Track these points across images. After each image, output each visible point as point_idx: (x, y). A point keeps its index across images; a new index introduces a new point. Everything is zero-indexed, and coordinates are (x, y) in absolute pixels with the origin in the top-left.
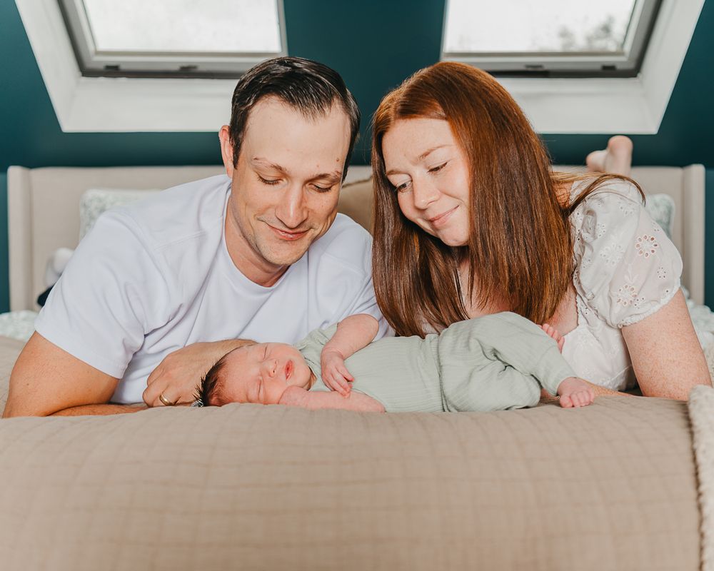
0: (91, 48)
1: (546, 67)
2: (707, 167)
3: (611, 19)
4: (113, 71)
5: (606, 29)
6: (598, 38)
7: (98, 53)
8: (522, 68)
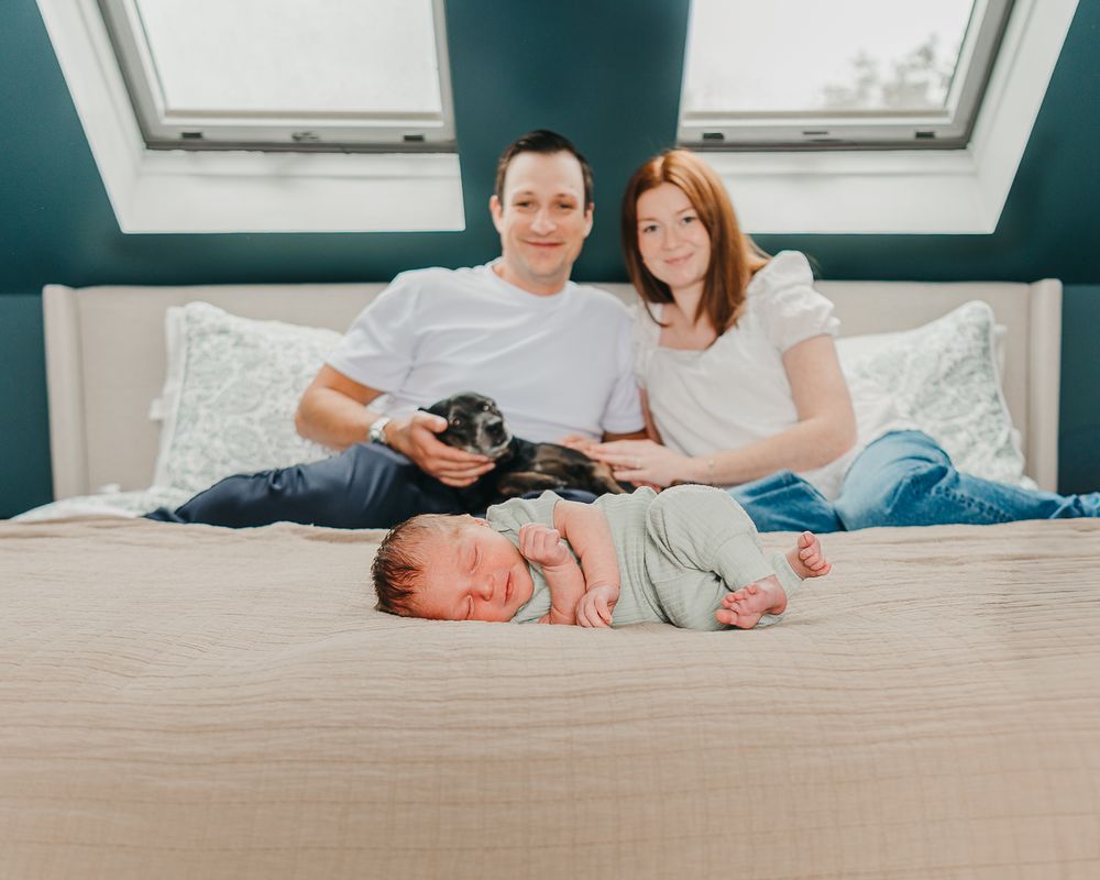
0: (160, 105)
1: (833, 135)
2: (1065, 283)
3: (934, 38)
4: (192, 142)
5: (927, 54)
6: (914, 67)
7: (170, 113)
8: (798, 137)
